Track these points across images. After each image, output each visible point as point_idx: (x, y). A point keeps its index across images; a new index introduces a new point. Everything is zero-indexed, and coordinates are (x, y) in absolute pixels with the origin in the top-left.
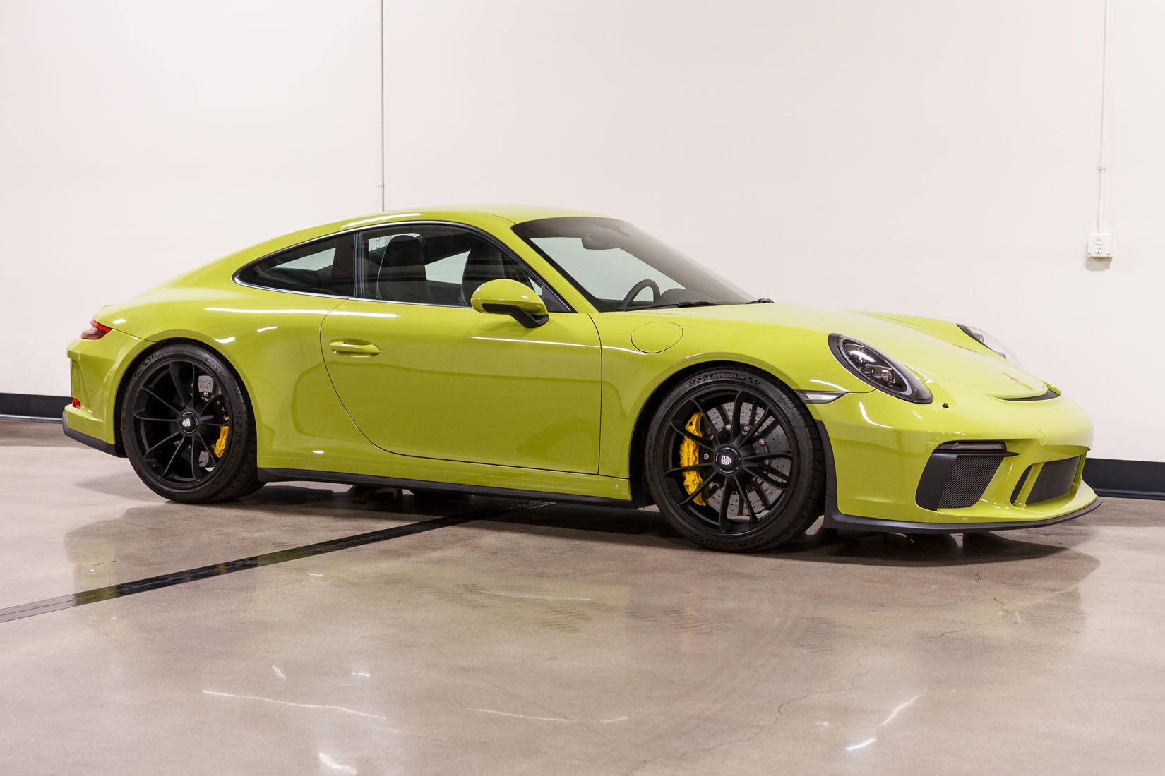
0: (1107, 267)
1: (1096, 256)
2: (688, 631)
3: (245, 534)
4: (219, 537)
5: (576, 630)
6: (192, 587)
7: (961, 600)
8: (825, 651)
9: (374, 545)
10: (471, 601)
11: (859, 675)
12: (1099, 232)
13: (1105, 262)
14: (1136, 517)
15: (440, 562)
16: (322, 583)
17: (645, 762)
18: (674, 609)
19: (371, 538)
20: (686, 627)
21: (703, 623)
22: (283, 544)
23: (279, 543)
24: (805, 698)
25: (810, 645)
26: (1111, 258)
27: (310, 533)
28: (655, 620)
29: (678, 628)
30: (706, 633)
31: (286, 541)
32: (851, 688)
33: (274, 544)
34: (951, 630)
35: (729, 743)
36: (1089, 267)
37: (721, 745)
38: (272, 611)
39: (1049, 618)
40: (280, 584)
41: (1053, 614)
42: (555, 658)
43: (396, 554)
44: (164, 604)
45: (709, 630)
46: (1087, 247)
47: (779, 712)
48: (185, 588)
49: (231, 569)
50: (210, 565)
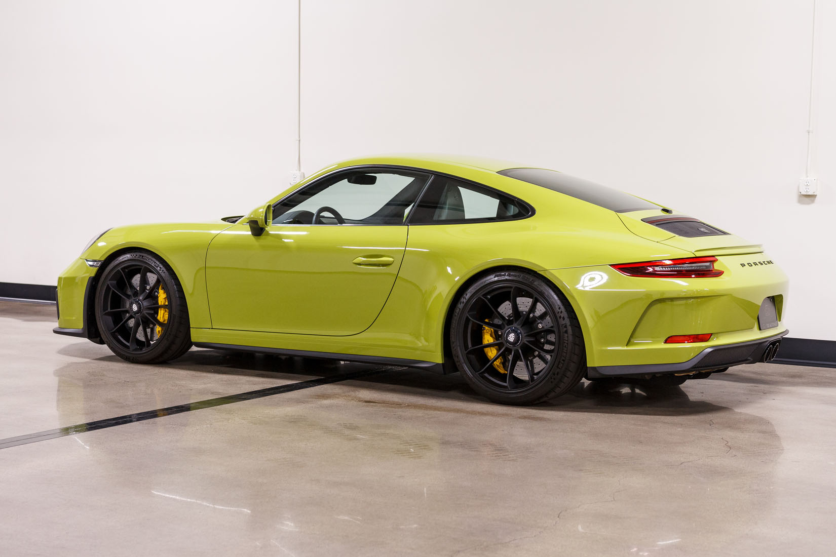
0: (813, 202)
1: (805, 193)
2: (499, 459)
3: (192, 385)
4: (173, 388)
5: (420, 456)
6: (151, 423)
7: (698, 439)
8: (596, 474)
9: (283, 395)
10: (348, 435)
11: (619, 491)
12: (807, 177)
13: (812, 199)
14: (830, 381)
15: (329, 407)
16: (243, 421)
17: (459, 551)
18: (491, 443)
19: (281, 390)
20: (499, 456)
21: (511, 453)
22: (219, 393)
23: (216, 393)
24: (578, 507)
25: (585, 470)
26: (816, 195)
27: (239, 386)
28: (477, 451)
29: (492, 456)
30: (513, 460)
31: (221, 391)
32: (612, 501)
33: (212, 393)
34: (688, 460)
35: (521, 538)
36: (800, 202)
37: (514, 540)
38: (205, 440)
39: (760, 453)
40: (214, 421)
41: (763, 450)
42: (403, 477)
43: (298, 401)
44: (130, 435)
45: (515, 458)
46: (799, 187)
47: (558, 517)
48: (146, 424)
49: (180, 410)
50: (166, 407)
